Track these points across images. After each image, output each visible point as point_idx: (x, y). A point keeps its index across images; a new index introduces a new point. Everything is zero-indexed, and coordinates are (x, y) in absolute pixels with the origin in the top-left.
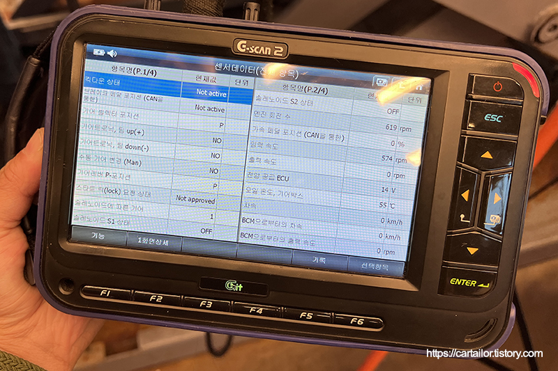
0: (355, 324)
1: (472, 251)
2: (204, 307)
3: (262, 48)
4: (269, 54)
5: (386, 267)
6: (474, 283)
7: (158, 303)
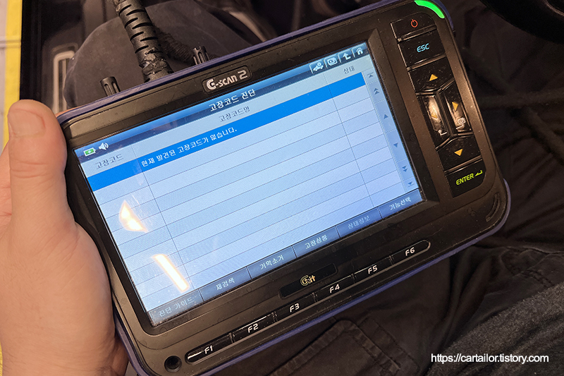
0: (410, 254)
1: (459, 153)
2: (294, 311)
3: (228, 78)
4: (236, 80)
5: (408, 199)
6: (472, 176)
7: (257, 330)
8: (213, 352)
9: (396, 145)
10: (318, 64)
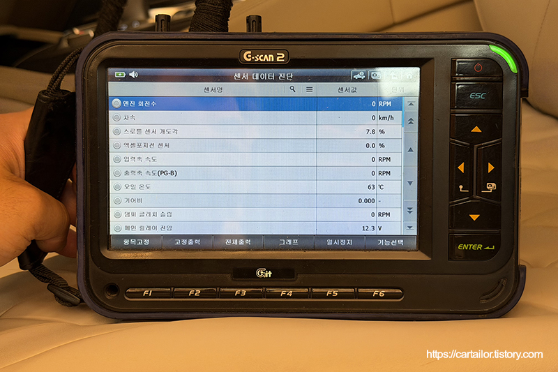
0: (377, 297)
1: (474, 217)
2: (239, 296)
3: (266, 56)
5: (401, 242)
6: (480, 247)
7: (197, 297)
8: (151, 297)
9: (410, 183)
10: (361, 74)
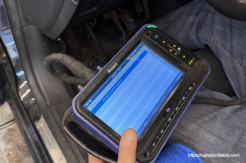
0: (191, 89)
1: (184, 57)
2: (170, 121)
3: (113, 67)
4: (115, 67)
5: (180, 76)
6: (192, 61)
7: (164, 132)
8: (156, 145)
10: (132, 54)
